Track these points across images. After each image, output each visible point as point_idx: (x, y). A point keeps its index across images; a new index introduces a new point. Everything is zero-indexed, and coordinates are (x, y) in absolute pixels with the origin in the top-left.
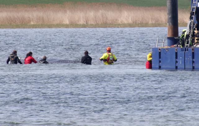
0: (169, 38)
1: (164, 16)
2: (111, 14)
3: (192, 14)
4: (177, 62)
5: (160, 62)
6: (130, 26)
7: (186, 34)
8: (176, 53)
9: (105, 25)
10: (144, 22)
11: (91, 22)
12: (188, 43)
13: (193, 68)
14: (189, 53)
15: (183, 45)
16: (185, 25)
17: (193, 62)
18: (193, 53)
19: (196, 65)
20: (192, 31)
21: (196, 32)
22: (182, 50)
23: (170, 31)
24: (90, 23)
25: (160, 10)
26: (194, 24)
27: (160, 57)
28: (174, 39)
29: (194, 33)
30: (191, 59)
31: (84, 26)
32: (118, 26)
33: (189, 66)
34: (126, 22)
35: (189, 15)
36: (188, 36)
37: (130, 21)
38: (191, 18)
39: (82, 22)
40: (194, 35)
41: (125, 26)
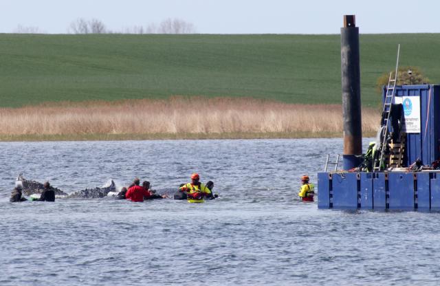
0: (345, 157)
1: (337, 120)
2: (247, 117)
3: (385, 115)
4: (359, 196)
5: (331, 196)
6: (280, 135)
7: (374, 149)
8: (359, 182)
9: (238, 135)
10: (304, 130)
11: (215, 130)
12: (378, 165)
13: (387, 206)
14: (380, 182)
15: (370, 168)
16: (373, 134)
17: (387, 196)
18: (387, 182)
19: (393, 202)
20: (384, 145)
21: (392, 145)
22: (368, 176)
23: (349, 144)
24: (212, 130)
25: (331, 110)
26: (388, 133)
27: (331, 189)
28: (355, 158)
29: (388, 147)
30: (384, 191)
31: (202, 137)
32: (261, 136)
33: (380, 203)
34: (272, 130)
35: (380, 118)
36: (378, 153)
37: (280, 128)
38: (383, 123)
39: (199, 129)
40: (388, 151)
41: (271, 135)
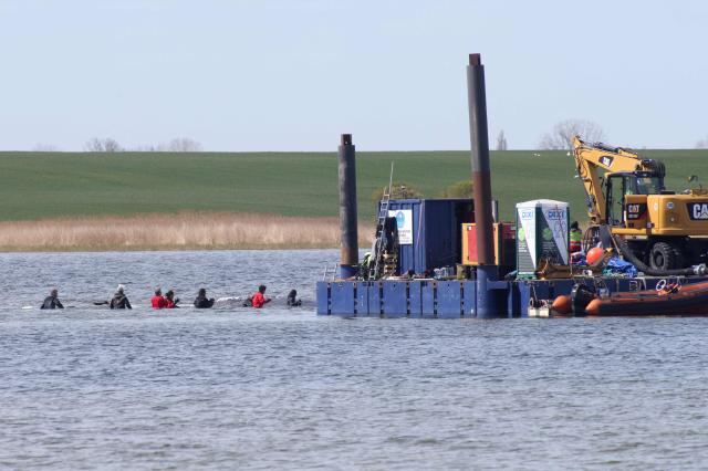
0: (343, 266)
1: (336, 232)
2: (252, 229)
3: (379, 228)
4: (355, 303)
5: (329, 303)
6: (282, 246)
7: (370, 259)
8: (355, 290)
9: (243, 245)
10: (304, 241)
11: (221, 241)
12: (373, 274)
13: (382, 312)
14: (375, 291)
15: (366, 276)
16: (368, 245)
17: (382, 303)
18: (381, 289)
19: (387, 309)
20: (379, 255)
21: (386, 256)
22: (364, 284)
23: (346, 255)
24: (218, 242)
25: (329, 222)
26: (382, 244)
27: (329, 297)
28: (352, 267)
29: (382, 257)
30: (379, 299)
31: (209, 248)
32: (263, 247)
33: (375, 309)
34: (275, 241)
35: (375, 231)
36: (373, 263)
37: (281, 239)
38: (378, 235)
39: (206, 241)
40: (382, 262)
41: (273, 247)
